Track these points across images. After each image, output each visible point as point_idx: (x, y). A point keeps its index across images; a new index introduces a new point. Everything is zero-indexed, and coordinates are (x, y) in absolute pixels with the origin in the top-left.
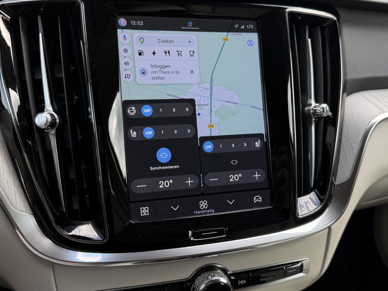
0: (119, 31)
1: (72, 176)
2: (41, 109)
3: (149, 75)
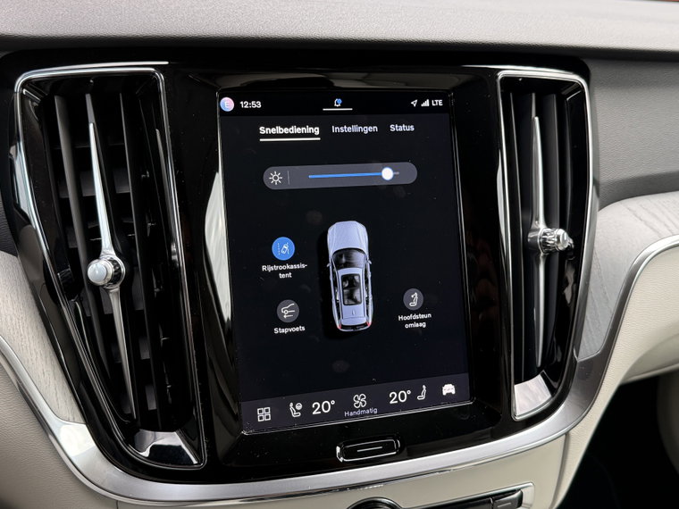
1: (146, 355)
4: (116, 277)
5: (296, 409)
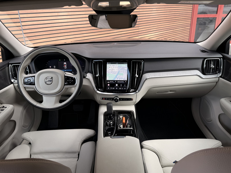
0: (107, 64)
2: (97, 74)
3: (111, 70)
4: (98, 76)
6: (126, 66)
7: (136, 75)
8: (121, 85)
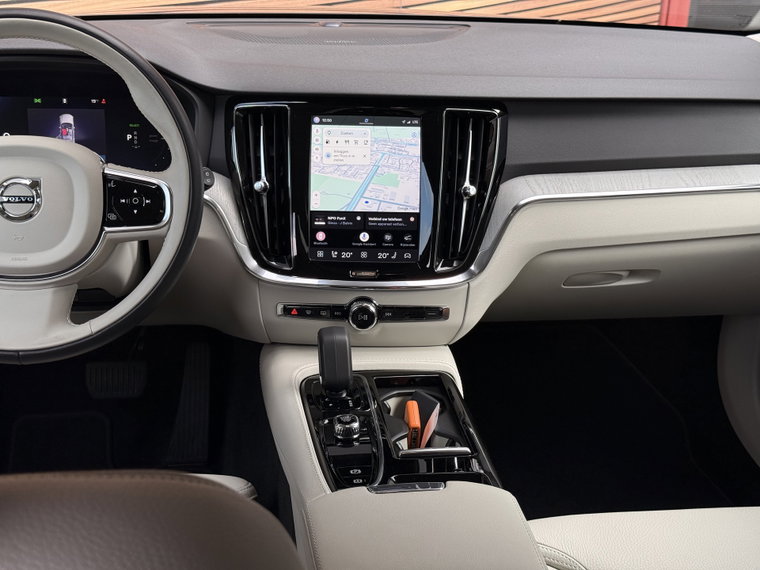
0: (313, 126)
1: (276, 226)
3: (332, 158)
4: (264, 189)
5: (334, 254)
6: (414, 135)
7: (467, 184)
8: (388, 237)
